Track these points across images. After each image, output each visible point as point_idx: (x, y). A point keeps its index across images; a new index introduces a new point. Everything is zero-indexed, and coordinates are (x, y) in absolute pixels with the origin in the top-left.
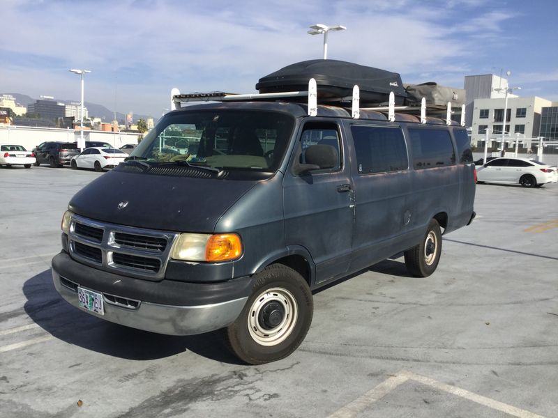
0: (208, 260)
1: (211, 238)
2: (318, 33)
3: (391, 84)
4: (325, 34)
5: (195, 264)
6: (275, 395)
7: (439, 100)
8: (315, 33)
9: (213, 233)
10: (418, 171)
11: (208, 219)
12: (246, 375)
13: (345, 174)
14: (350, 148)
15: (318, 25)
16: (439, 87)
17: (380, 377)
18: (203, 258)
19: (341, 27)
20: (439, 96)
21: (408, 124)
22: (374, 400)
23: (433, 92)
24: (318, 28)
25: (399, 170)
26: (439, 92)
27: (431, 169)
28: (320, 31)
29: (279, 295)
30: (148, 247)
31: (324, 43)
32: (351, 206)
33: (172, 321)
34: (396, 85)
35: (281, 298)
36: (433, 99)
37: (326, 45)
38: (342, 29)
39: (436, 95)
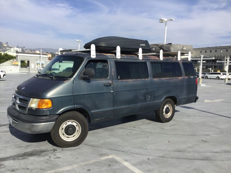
0: (38, 108)
1: (40, 100)
2: (163, 22)
3: (141, 45)
4: (166, 22)
5: (34, 109)
6: (60, 158)
7: (173, 50)
8: (162, 22)
9: (41, 99)
10: (155, 79)
11: (40, 94)
12: (56, 150)
13: (109, 79)
14: (113, 70)
15: (162, 19)
16: (173, 45)
17: (103, 156)
18: (37, 107)
19: (172, 19)
20: (174, 49)
21: (151, 60)
22: (92, 163)
23: (170, 47)
24: (163, 20)
25: (143, 78)
26: (173, 47)
27: (164, 78)
28: (164, 21)
29: (74, 123)
30: (26, 103)
31: (166, 26)
32: (112, 92)
33: (30, 129)
34: (144, 45)
35: (74, 124)
36: (171, 50)
37: (166, 27)
38: (173, 20)
39: (172, 48)
